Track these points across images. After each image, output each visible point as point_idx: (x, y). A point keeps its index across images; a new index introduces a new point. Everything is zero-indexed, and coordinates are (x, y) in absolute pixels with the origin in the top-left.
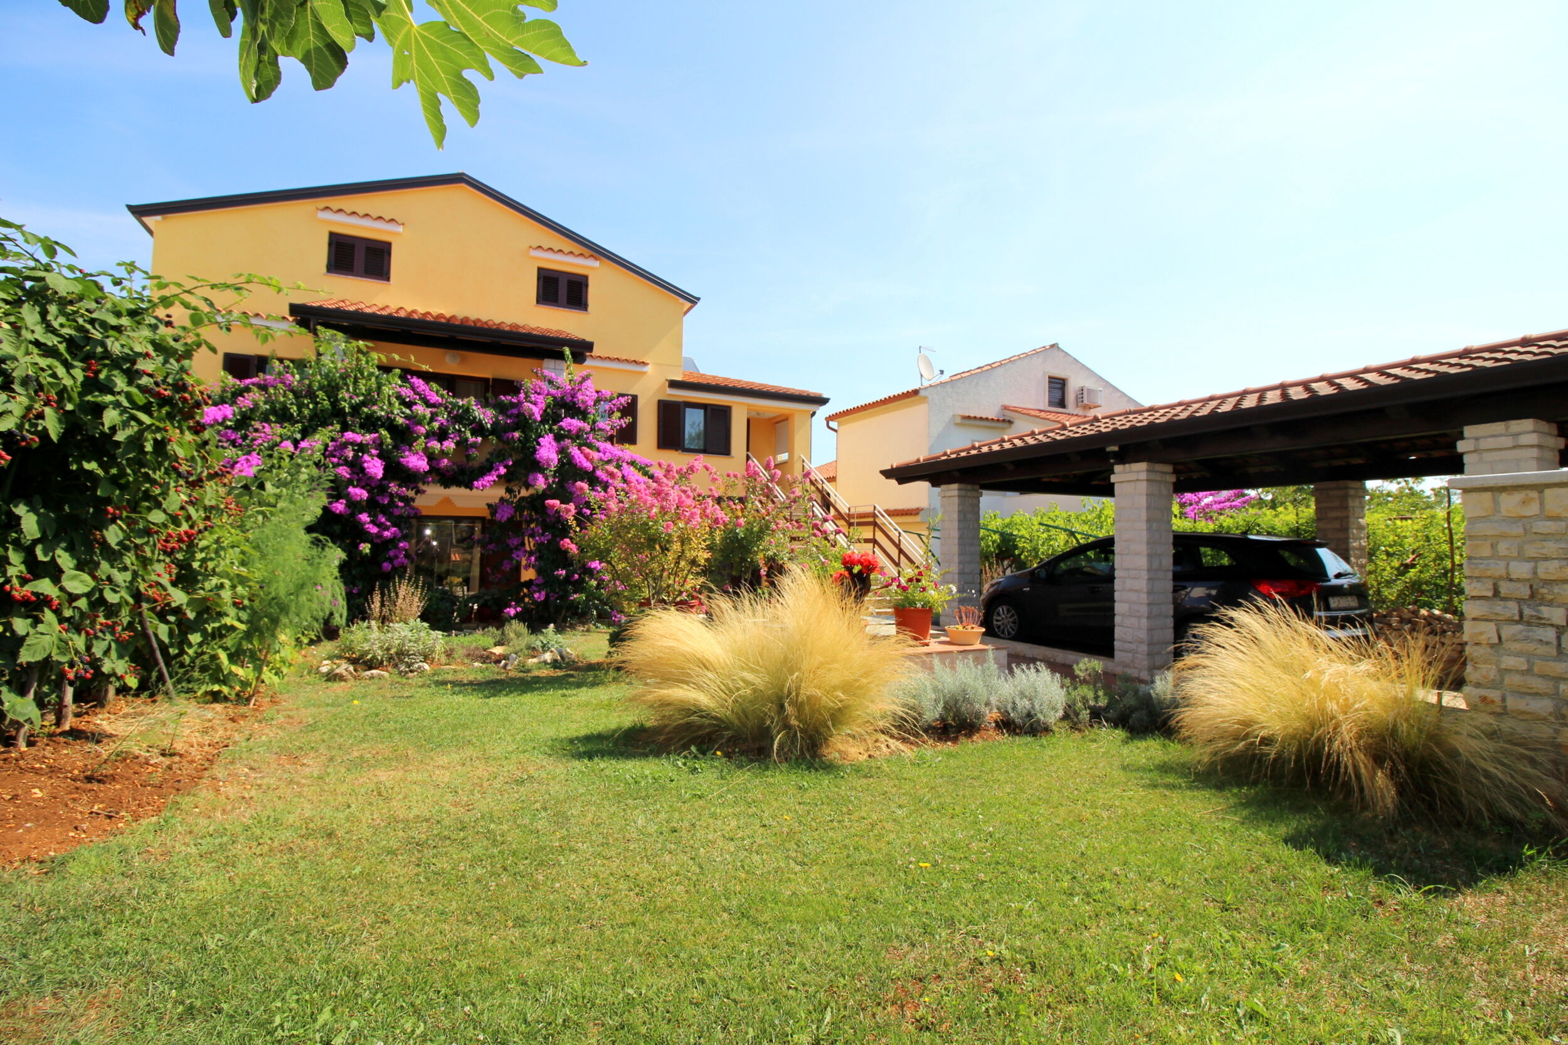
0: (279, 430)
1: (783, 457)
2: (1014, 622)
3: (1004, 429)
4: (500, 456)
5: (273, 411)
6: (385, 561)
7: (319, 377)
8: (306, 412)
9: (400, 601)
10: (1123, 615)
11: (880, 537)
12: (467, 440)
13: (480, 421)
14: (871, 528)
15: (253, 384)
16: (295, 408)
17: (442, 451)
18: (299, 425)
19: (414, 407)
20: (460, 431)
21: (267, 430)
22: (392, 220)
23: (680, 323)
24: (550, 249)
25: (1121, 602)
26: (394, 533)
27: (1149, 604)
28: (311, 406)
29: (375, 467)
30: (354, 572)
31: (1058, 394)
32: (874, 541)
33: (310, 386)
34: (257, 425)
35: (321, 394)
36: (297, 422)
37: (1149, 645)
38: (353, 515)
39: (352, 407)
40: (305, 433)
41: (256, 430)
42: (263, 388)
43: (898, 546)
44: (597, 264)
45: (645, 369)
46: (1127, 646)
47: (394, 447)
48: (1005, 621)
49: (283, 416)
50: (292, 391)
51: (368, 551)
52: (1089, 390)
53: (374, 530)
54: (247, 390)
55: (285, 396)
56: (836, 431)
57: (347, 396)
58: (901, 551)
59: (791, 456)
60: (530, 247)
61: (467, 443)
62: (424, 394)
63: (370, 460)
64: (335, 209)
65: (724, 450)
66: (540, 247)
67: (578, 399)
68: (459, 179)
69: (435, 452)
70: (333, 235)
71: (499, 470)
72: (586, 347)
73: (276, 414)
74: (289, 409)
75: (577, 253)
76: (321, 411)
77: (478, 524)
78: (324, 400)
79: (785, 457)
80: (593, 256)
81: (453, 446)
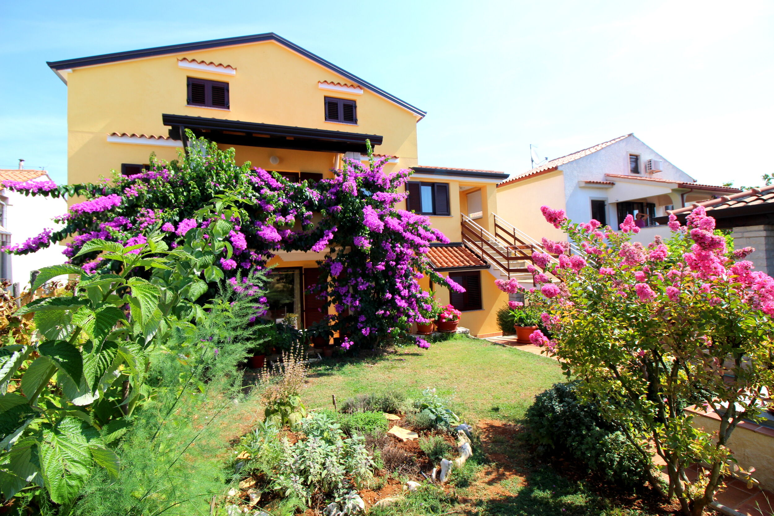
0: (161, 214)
4: (328, 225)
7: (189, 171)
8: (182, 198)
12: (302, 214)
13: (310, 199)
15: (138, 178)
16: (173, 196)
17: (286, 224)
18: (177, 210)
19: (262, 191)
20: (296, 207)
21: (151, 214)
22: (229, 66)
23: (415, 127)
24: (332, 83)
28: (185, 194)
29: (240, 240)
31: (634, 165)
33: (183, 178)
34: (143, 211)
35: (192, 183)
36: (175, 207)
40: (182, 216)
41: (143, 215)
42: (146, 180)
44: (362, 92)
45: (396, 162)
47: (252, 222)
49: (164, 203)
50: (169, 182)
52: (655, 161)
54: (134, 182)
55: (164, 186)
57: (212, 184)
60: (319, 82)
61: (303, 216)
62: (268, 181)
63: (235, 236)
64: (190, 59)
65: (447, 212)
66: (325, 81)
67: (378, 178)
68: (270, 37)
69: (282, 224)
70: (189, 79)
71: (328, 236)
72: (377, 140)
73: (157, 201)
74: (168, 197)
75: (349, 85)
76: (193, 197)
77: (297, 272)
78: (195, 188)
79: (479, 214)
80: (359, 86)
81: (293, 219)
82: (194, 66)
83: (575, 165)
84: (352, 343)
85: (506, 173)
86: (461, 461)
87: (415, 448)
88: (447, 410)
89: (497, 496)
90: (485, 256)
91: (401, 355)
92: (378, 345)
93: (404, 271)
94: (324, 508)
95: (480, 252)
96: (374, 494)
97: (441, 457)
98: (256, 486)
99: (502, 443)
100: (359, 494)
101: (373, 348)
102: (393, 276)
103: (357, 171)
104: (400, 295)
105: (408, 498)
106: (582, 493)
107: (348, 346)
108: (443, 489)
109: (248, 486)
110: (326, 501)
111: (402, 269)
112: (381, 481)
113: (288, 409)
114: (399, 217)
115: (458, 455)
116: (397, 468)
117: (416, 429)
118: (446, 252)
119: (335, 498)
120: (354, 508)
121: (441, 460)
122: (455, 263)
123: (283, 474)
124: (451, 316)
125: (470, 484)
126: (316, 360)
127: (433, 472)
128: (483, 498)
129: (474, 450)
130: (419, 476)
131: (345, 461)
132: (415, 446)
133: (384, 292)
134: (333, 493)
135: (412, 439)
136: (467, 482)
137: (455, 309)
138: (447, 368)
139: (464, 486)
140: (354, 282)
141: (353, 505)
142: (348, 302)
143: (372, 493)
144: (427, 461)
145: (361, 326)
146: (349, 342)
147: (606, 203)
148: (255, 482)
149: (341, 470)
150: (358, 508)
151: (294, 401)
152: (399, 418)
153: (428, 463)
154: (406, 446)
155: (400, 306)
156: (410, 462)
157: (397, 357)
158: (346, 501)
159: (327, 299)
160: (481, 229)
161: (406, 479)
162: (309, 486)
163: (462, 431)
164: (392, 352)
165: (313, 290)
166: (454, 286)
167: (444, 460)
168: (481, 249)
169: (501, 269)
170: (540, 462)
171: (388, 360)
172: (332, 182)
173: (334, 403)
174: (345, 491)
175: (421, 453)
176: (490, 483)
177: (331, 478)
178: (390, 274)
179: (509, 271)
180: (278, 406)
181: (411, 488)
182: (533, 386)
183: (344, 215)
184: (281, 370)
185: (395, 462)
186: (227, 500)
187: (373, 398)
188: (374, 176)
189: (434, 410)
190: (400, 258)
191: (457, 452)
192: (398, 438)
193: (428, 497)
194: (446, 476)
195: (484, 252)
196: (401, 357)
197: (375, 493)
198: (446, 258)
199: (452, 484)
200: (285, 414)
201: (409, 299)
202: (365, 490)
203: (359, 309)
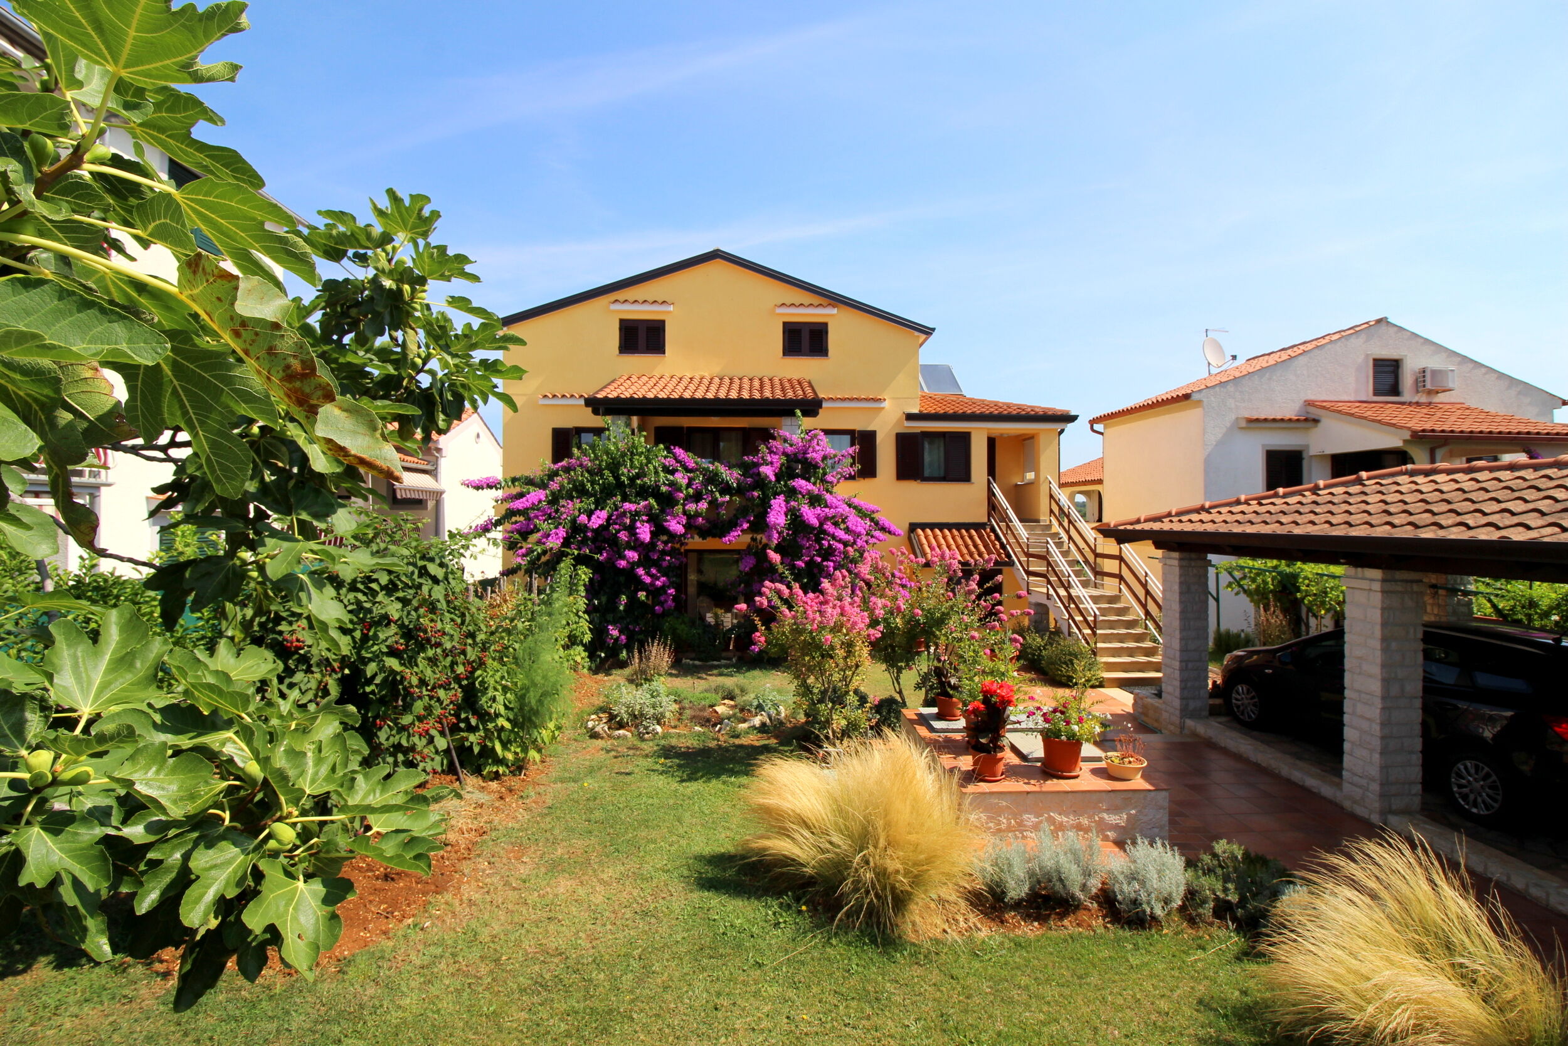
0: (579, 505)
1: (1030, 476)
2: (1254, 705)
3: (1308, 429)
4: (743, 513)
5: (575, 488)
6: (658, 605)
8: (597, 487)
9: (653, 658)
10: (1353, 743)
11: (1126, 573)
12: (716, 499)
13: (727, 481)
14: (1117, 562)
15: (562, 468)
16: (590, 485)
17: (697, 512)
18: (592, 499)
19: (676, 475)
20: (711, 491)
21: (570, 505)
22: (664, 302)
23: (917, 353)
24: (793, 304)
25: (1351, 727)
26: (664, 582)
27: (1383, 738)
28: (601, 482)
29: (645, 532)
30: (635, 615)
31: (1390, 380)
32: (1121, 578)
33: (600, 465)
34: (563, 502)
35: (606, 472)
36: (592, 496)
37: (1382, 785)
38: (632, 570)
39: (630, 480)
40: (598, 504)
41: (563, 506)
42: (567, 470)
43: (1144, 585)
44: (835, 311)
45: (882, 405)
46: (1356, 779)
47: (660, 513)
48: (1246, 702)
49: (582, 491)
50: (588, 470)
51: (644, 598)
52: (1434, 373)
53: (648, 580)
55: (582, 475)
56: (1102, 434)
58: (1148, 593)
59: (1037, 476)
60: (776, 305)
61: (717, 502)
63: (641, 526)
64: (622, 300)
65: (963, 475)
66: (785, 303)
68: (716, 255)
69: (692, 513)
70: (622, 321)
71: (742, 526)
73: (577, 491)
74: (586, 486)
75: (816, 304)
76: (608, 487)
78: (610, 476)
79: (1032, 476)
80: (829, 304)
81: (706, 506)
82: (626, 307)
83: (1230, 388)
85: (1073, 413)
90: (1008, 547)
95: (1004, 540)
147: (1305, 455)
169: (1021, 569)
179: (1027, 572)
198: (949, 547)
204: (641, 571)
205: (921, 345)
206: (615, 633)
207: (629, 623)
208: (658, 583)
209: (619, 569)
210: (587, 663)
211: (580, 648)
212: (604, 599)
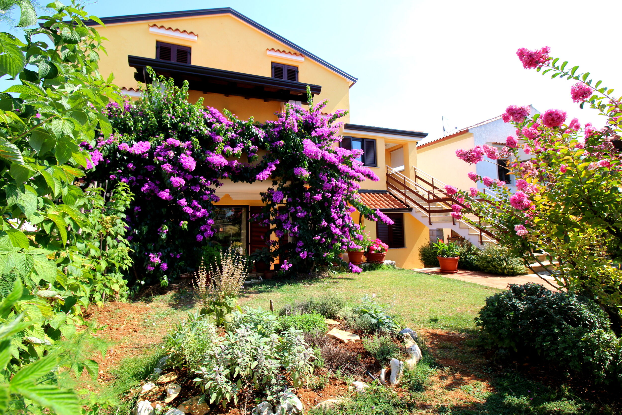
0: (119, 137)
4: (270, 158)
6: (198, 233)
7: (149, 103)
8: (140, 126)
9: (225, 275)
12: (249, 148)
13: (257, 135)
16: (132, 123)
17: (234, 154)
19: (213, 125)
20: (243, 142)
22: (191, 33)
23: (347, 92)
24: (278, 51)
26: (204, 213)
28: (143, 122)
29: (190, 163)
30: (177, 243)
33: (143, 110)
35: (150, 114)
36: (133, 133)
38: (175, 201)
39: (172, 124)
44: (303, 59)
47: (202, 151)
49: (124, 130)
50: (130, 112)
51: (186, 227)
53: (190, 211)
57: (168, 116)
59: (406, 167)
60: (267, 49)
61: (249, 150)
62: (219, 119)
63: (185, 158)
64: (159, 26)
65: (374, 163)
66: (273, 49)
67: (317, 121)
68: (227, 11)
69: (230, 154)
70: (158, 42)
71: (271, 167)
72: (316, 90)
73: (118, 127)
74: (128, 124)
75: (293, 53)
76: (151, 126)
77: (244, 210)
78: (153, 118)
79: (402, 168)
80: (301, 55)
81: (241, 151)
82: (162, 31)
83: (483, 129)
84: (290, 265)
85: (425, 132)
86: (412, 362)
87: (358, 349)
88: (387, 317)
89: (461, 402)
90: (408, 201)
91: (334, 279)
92: (314, 270)
93: (338, 202)
94: (253, 408)
95: (402, 197)
96: (314, 395)
97: (389, 357)
98: (177, 381)
99: (450, 349)
100: (296, 393)
101: (309, 272)
102: (329, 207)
103: (298, 114)
104: (334, 223)
105: (355, 400)
106: (568, 400)
107: (287, 267)
108: (394, 392)
109: (169, 380)
110: (256, 400)
111: (337, 200)
112: (322, 380)
113: (224, 309)
114: (335, 153)
115: (408, 356)
116: (340, 367)
117: (357, 332)
118: (373, 197)
119: (266, 396)
120: (290, 410)
121: (390, 360)
122: (381, 206)
123: (206, 366)
124: (379, 249)
125: (425, 388)
126: (257, 280)
127: (381, 373)
128: (445, 404)
129: (423, 354)
130: (365, 377)
131: (281, 356)
132: (357, 346)
133: (320, 221)
134: (265, 390)
135: (354, 341)
136: (422, 386)
137: (383, 243)
138: (378, 289)
139: (419, 390)
140: (294, 210)
141: (289, 405)
142: (287, 227)
143: (311, 393)
144: (373, 361)
145: (299, 250)
146: (288, 264)
148: (176, 377)
149: (274, 365)
150: (294, 410)
151: (231, 302)
152: (338, 323)
153: (374, 363)
154: (347, 347)
155: (335, 233)
156: (354, 362)
157: (332, 280)
158: (281, 400)
159: (269, 226)
160: (404, 178)
161: (350, 380)
162: (236, 380)
163: (408, 334)
164: (327, 277)
165: (256, 218)
166: (384, 218)
167: (393, 359)
168: (404, 194)
169: (423, 211)
170: (501, 367)
171: (323, 282)
172: (276, 123)
173: (271, 308)
174: (280, 388)
175: (366, 354)
176: (449, 387)
177: (262, 372)
178: (326, 204)
179: (429, 212)
180: (214, 306)
181: (358, 389)
182: (467, 303)
183: (286, 150)
184: (218, 269)
185: (337, 361)
186: (141, 395)
187: (311, 302)
188: (313, 119)
189: (375, 315)
190: (335, 191)
191: (406, 353)
192: (338, 339)
193: (379, 400)
194: (397, 378)
195: (406, 196)
196: (335, 280)
197: (316, 394)
198: (374, 201)
199: (405, 388)
200: (220, 315)
201: (343, 227)
202: (303, 390)
203: (298, 235)
204: (183, 202)
205: (350, 87)
206: (157, 260)
207: (169, 253)
208: (198, 213)
209: (161, 199)
210: (126, 291)
211: (119, 276)
212: (145, 229)
